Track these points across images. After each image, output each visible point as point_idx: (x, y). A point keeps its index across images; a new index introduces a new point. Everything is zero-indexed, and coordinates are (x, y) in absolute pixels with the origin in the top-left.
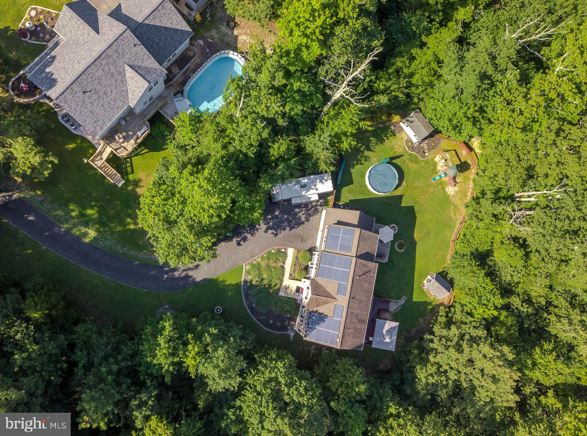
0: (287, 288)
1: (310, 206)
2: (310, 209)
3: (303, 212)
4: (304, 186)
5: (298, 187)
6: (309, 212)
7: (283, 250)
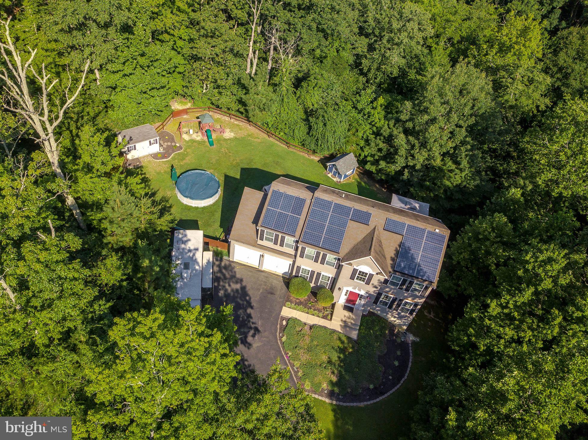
0: (345, 325)
1: (219, 275)
2: (224, 275)
3: (227, 285)
4: (187, 266)
5: (187, 273)
6: (227, 276)
7: (284, 323)
